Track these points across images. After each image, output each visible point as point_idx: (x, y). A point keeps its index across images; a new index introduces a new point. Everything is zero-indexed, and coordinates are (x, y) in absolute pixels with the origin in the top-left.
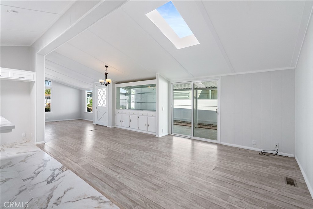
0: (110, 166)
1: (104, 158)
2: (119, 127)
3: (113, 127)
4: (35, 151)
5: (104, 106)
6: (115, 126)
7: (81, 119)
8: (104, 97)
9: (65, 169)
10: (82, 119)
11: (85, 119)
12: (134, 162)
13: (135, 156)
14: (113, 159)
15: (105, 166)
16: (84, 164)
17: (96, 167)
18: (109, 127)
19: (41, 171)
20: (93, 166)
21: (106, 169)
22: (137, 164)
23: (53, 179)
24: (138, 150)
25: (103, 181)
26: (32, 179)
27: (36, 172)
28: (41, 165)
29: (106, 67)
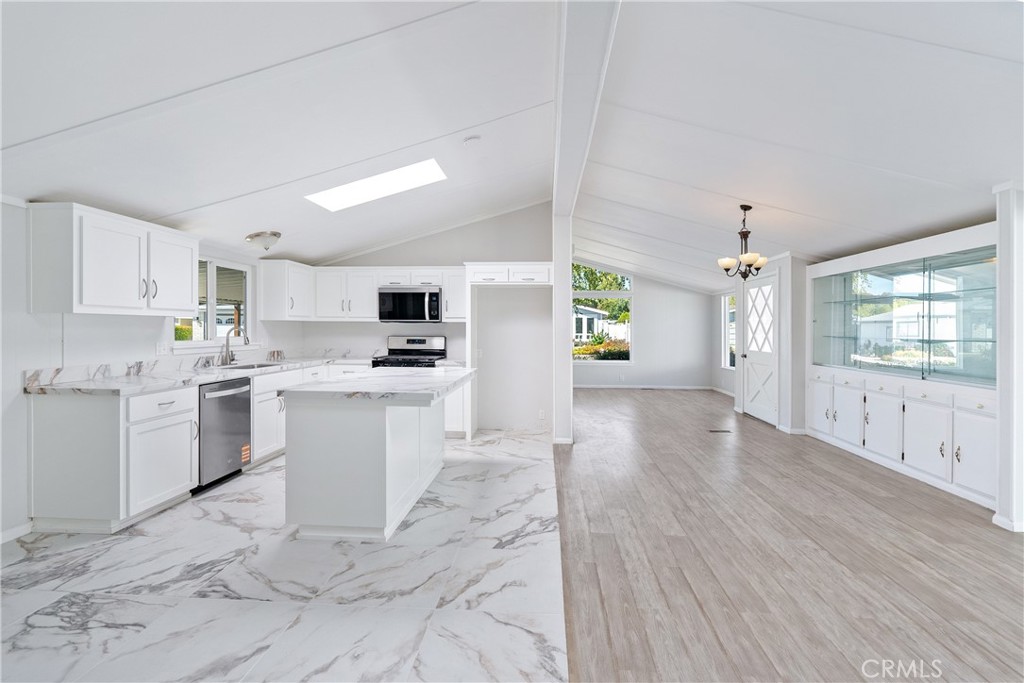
0: (666, 570)
1: (672, 534)
2: (820, 436)
3: (797, 431)
4: (540, 460)
5: (767, 349)
6: (809, 432)
7: (712, 391)
8: (767, 319)
9: (551, 528)
10: (715, 389)
11: (724, 392)
12: (762, 594)
13: (788, 575)
14: (696, 550)
15: (649, 561)
16: (602, 532)
17: (623, 555)
18: (781, 428)
19: (510, 511)
20: (617, 546)
21: (646, 574)
22: (772, 609)
23: (512, 541)
24: (824, 554)
25: (603, 608)
26: (483, 524)
27: (502, 510)
28: (521, 498)
29: (742, 211)
